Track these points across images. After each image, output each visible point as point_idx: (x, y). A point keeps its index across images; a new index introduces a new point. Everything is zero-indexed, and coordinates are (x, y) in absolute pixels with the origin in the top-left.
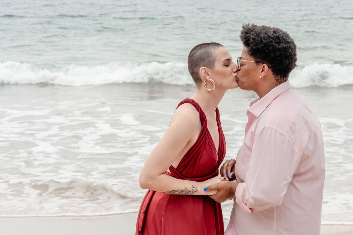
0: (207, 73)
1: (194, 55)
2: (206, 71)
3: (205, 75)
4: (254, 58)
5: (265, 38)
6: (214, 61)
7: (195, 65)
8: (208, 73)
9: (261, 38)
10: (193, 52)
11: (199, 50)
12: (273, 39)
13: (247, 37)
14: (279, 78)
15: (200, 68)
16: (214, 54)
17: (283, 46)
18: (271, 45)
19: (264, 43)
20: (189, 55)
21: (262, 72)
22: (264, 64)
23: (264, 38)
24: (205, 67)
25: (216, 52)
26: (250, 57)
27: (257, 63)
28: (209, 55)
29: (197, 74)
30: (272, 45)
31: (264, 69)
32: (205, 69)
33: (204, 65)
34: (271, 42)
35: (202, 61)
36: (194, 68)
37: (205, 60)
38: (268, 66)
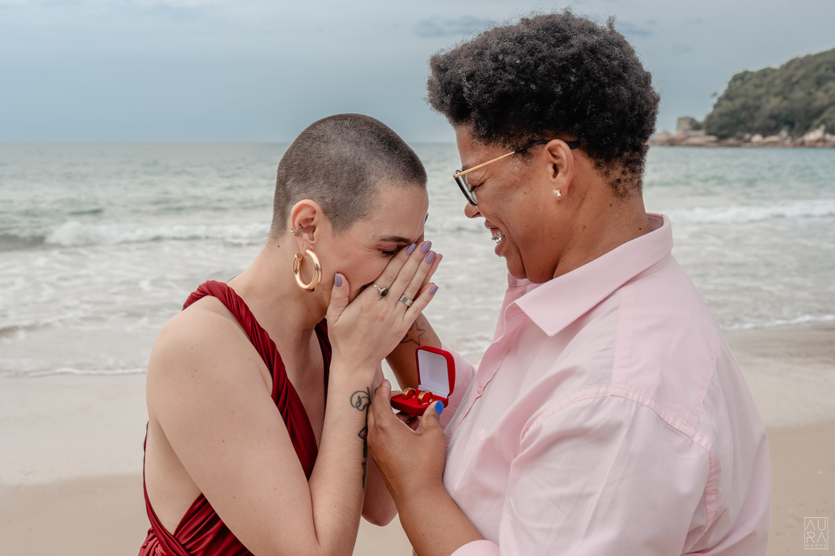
2: (311, 220)
4: (505, 142)
5: (509, 51)
9: (495, 58)
12: (537, 39)
13: (450, 83)
17: (585, 43)
18: (540, 59)
19: (511, 66)
21: (555, 176)
22: (546, 142)
23: (505, 52)
26: (491, 148)
27: (523, 152)
30: (543, 59)
31: (556, 161)
34: (532, 51)
37: (339, 189)
38: (567, 142)
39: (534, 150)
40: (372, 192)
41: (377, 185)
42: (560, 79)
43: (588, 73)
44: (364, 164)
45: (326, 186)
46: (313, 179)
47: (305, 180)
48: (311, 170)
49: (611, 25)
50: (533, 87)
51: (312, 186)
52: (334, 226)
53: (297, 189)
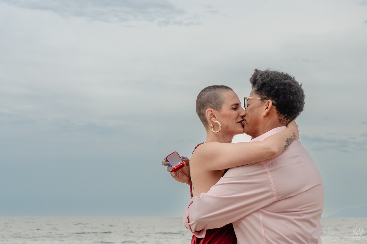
0: (213, 115)
1: (202, 96)
2: (212, 114)
3: (212, 117)
6: (222, 104)
7: (202, 107)
8: (214, 116)
10: (202, 93)
11: (208, 91)
14: (282, 118)
15: (206, 109)
16: (222, 97)
20: (198, 96)
21: (266, 109)
22: (268, 100)
24: (212, 108)
25: (225, 94)
27: (262, 100)
28: (217, 97)
29: (204, 115)
31: (268, 106)
32: (212, 111)
33: (211, 107)
35: (209, 103)
36: (201, 110)
37: (213, 101)
38: (272, 102)
39: (265, 101)
42: (279, 86)
43: (285, 88)
49: (301, 86)
50: (272, 84)
52: (218, 110)
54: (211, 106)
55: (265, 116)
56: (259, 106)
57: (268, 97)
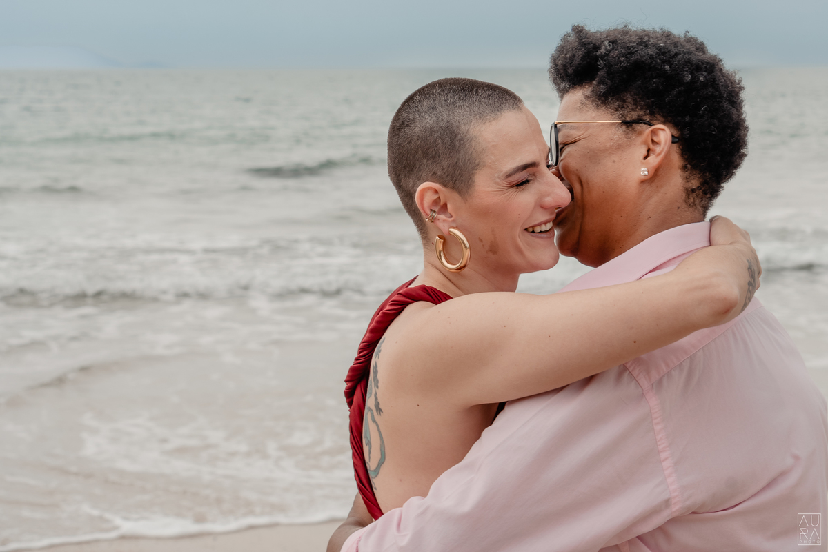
0: (442, 203)
2: (439, 199)
3: (436, 209)
8: (445, 205)
16: (473, 143)
21: (645, 158)
24: (436, 182)
27: (629, 125)
28: (457, 143)
32: (436, 192)
33: (434, 177)
35: (428, 160)
37: (442, 157)
39: (638, 127)
40: (471, 141)
41: (471, 131)
44: (448, 122)
45: (430, 162)
46: (417, 163)
47: (411, 171)
48: (411, 158)
50: (667, 67)
51: (420, 170)
52: (459, 191)
53: (411, 181)
54: (434, 174)
55: (643, 182)
56: (619, 147)
57: (652, 114)
